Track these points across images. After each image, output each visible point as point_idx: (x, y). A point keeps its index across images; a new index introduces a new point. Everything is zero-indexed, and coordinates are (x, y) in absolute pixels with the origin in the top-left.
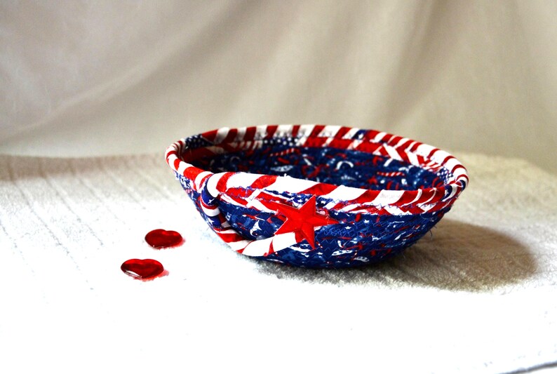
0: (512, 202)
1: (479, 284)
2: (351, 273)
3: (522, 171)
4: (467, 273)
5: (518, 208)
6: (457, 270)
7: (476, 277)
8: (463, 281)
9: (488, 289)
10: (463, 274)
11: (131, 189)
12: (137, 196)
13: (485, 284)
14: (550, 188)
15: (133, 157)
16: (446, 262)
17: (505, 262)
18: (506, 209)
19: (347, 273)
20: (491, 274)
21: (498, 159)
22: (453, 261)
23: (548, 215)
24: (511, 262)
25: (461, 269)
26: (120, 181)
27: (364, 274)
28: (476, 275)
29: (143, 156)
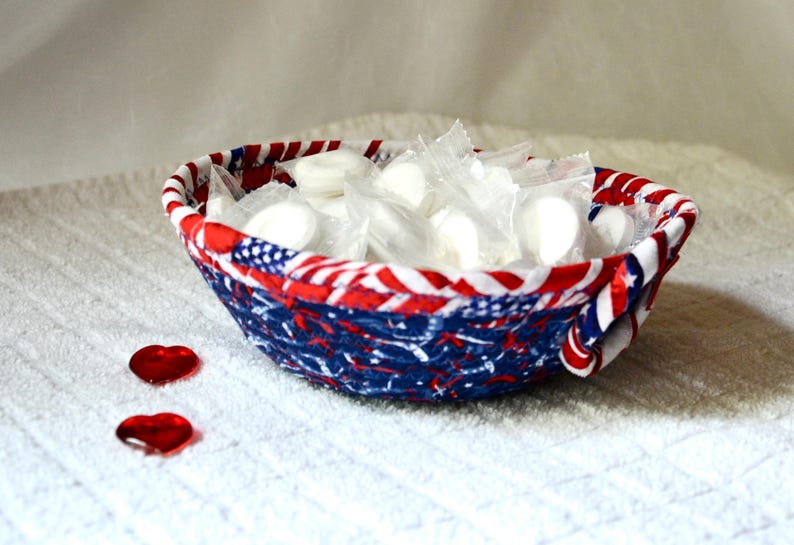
0: (716, 227)
1: (733, 400)
2: (518, 402)
3: (717, 166)
4: (705, 381)
5: (727, 237)
6: (686, 379)
7: (721, 388)
8: (702, 397)
9: (751, 408)
10: (699, 384)
11: (56, 259)
12: (73, 273)
13: (742, 399)
14: (771, 197)
15: (37, 191)
16: (663, 363)
17: (757, 351)
18: (708, 241)
19: (511, 404)
20: (744, 378)
21: (674, 146)
22: (676, 362)
23: (780, 248)
24: (765, 350)
25: (693, 376)
26: (29, 244)
27: (539, 402)
28: (720, 384)
29: (55, 188)
